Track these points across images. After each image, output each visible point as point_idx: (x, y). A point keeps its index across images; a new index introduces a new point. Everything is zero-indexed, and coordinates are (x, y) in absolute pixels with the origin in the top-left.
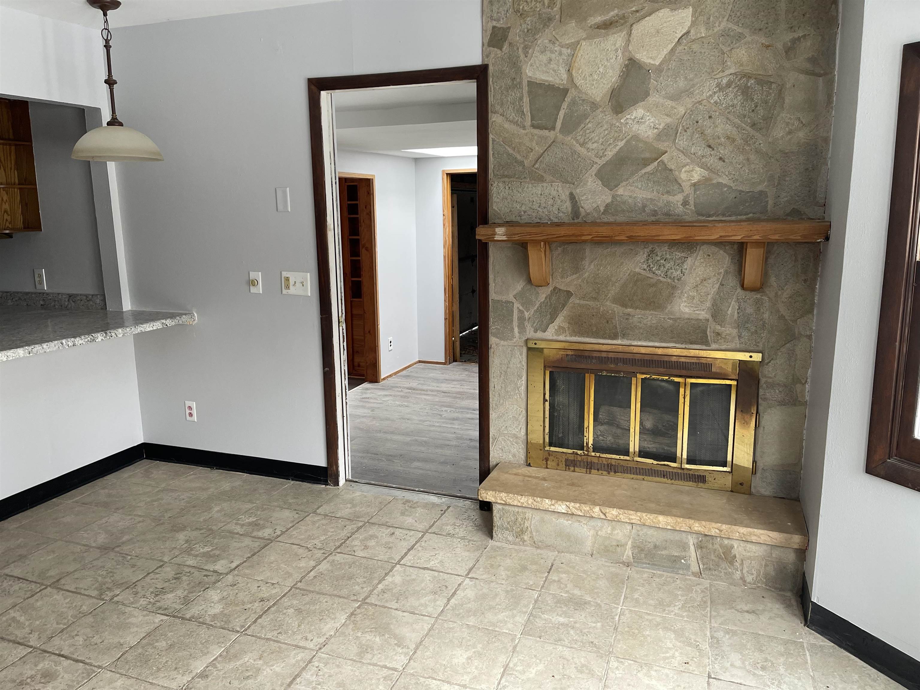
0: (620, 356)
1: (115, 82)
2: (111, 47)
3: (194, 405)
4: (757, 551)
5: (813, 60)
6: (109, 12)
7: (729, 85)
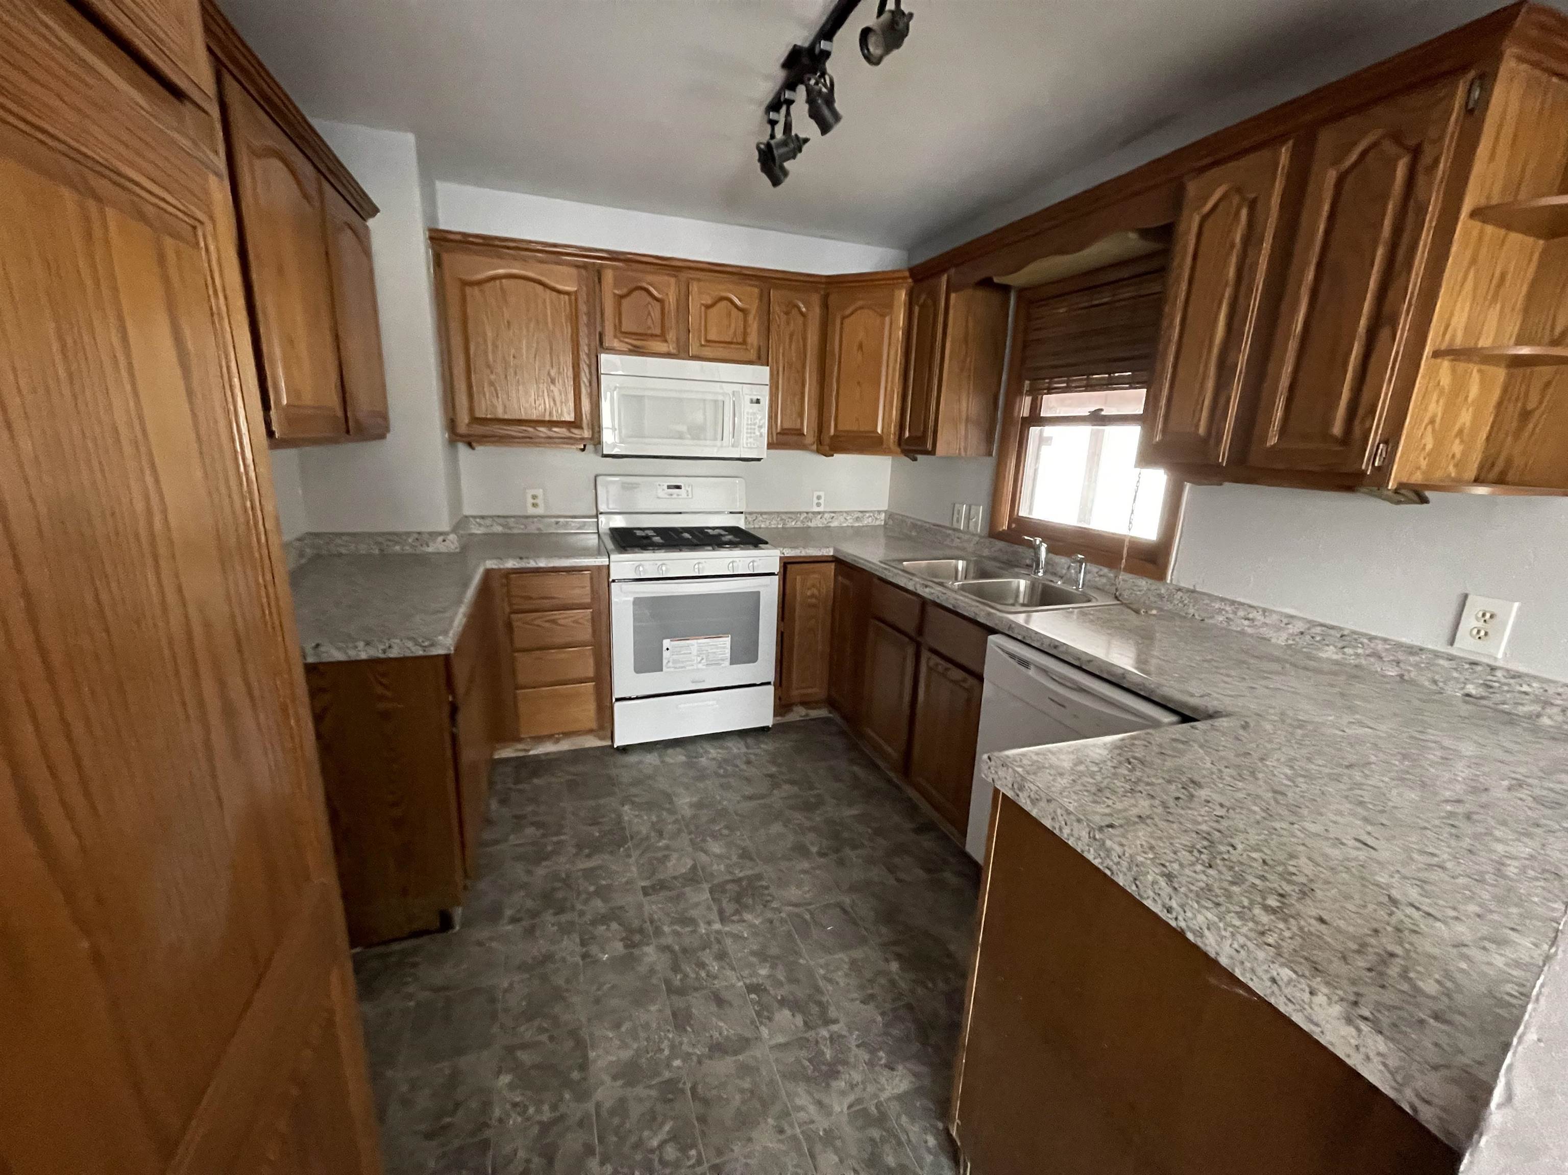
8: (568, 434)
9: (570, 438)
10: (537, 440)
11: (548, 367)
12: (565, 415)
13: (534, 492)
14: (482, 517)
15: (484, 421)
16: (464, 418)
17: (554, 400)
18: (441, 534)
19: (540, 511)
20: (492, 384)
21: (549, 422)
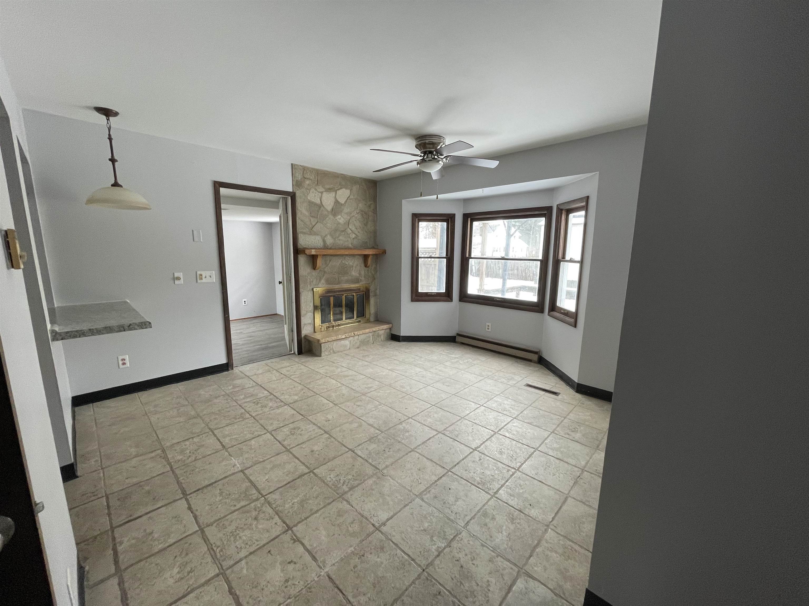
0: (340, 289)
1: (117, 161)
2: (112, 139)
3: (127, 357)
4: (383, 332)
5: (373, 210)
6: (110, 118)
7: (359, 212)
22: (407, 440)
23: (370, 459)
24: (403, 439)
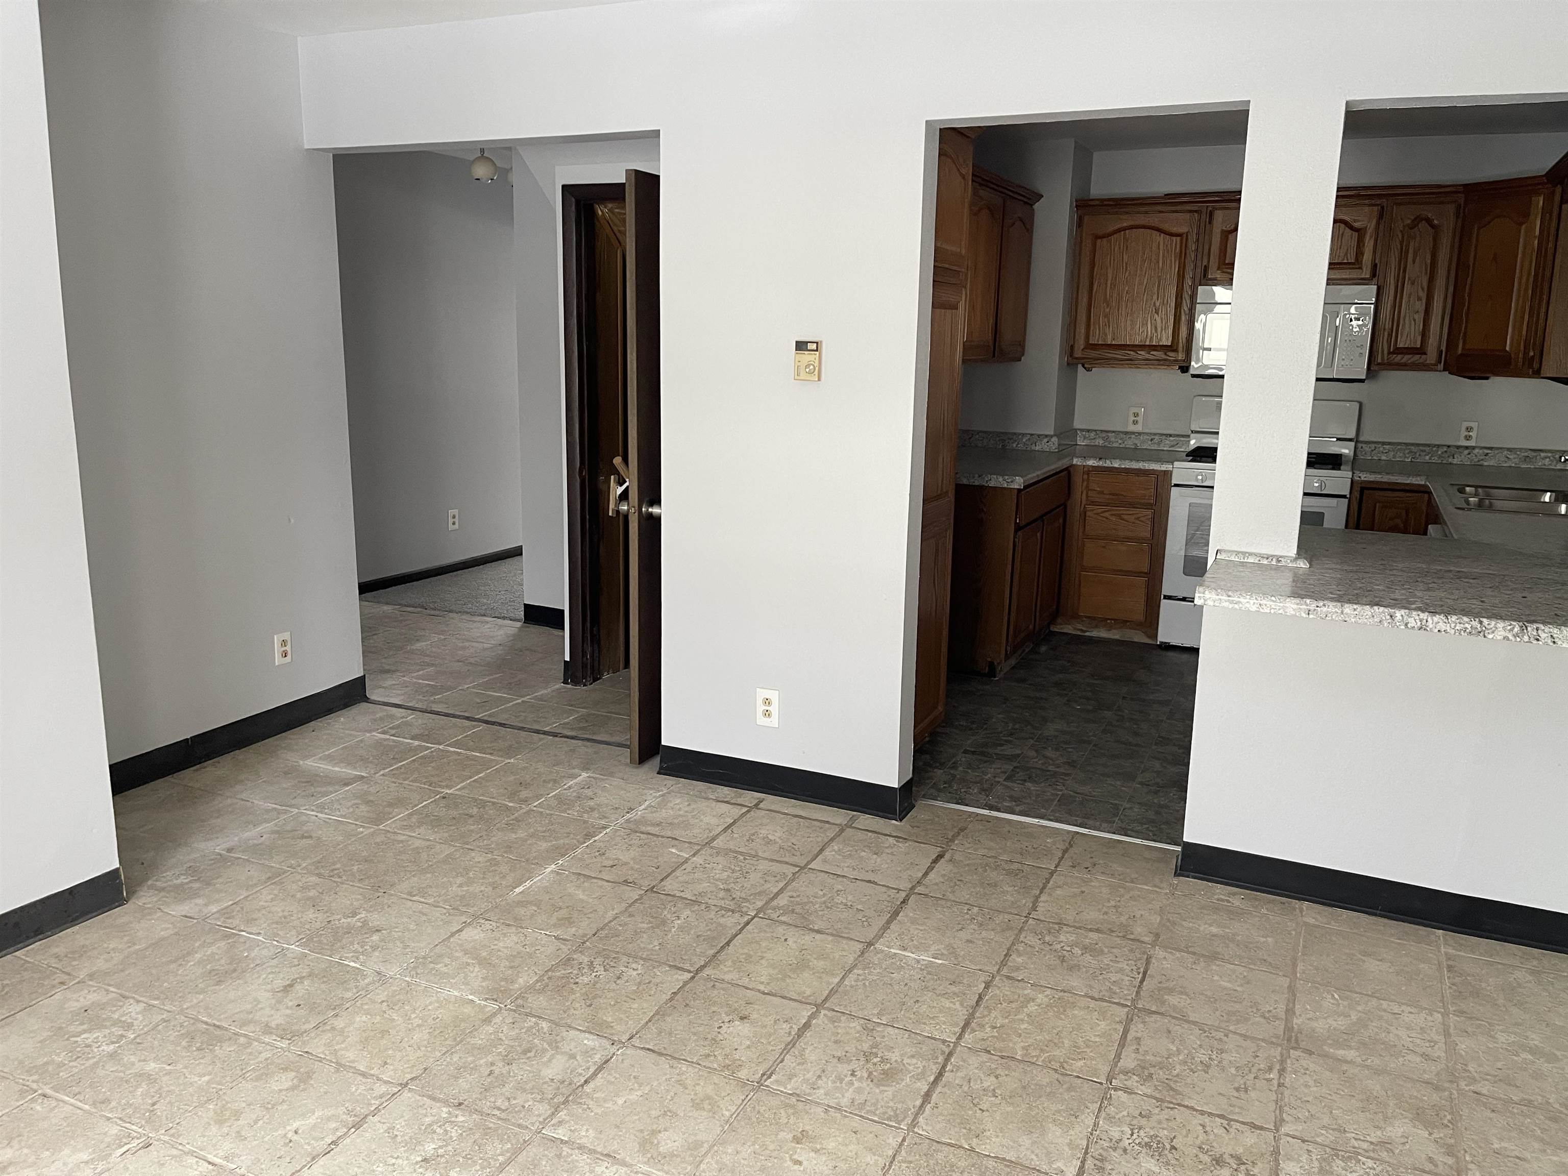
8: (1164, 357)
9: (1165, 360)
10: (1136, 362)
11: (1155, 297)
12: (1164, 339)
13: (1135, 410)
14: (1088, 431)
15: (1095, 347)
16: (1080, 343)
17: (1156, 328)
18: (1046, 436)
19: (1139, 428)
20: (1106, 316)
21: (1149, 346)
22: (428, 1120)
23: (545, 1030)
24: (447, 1121)
